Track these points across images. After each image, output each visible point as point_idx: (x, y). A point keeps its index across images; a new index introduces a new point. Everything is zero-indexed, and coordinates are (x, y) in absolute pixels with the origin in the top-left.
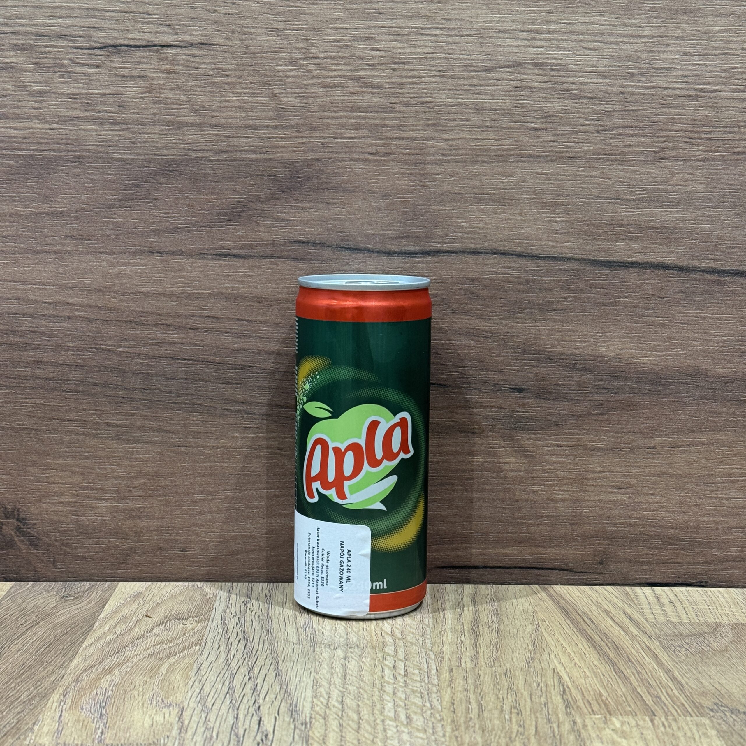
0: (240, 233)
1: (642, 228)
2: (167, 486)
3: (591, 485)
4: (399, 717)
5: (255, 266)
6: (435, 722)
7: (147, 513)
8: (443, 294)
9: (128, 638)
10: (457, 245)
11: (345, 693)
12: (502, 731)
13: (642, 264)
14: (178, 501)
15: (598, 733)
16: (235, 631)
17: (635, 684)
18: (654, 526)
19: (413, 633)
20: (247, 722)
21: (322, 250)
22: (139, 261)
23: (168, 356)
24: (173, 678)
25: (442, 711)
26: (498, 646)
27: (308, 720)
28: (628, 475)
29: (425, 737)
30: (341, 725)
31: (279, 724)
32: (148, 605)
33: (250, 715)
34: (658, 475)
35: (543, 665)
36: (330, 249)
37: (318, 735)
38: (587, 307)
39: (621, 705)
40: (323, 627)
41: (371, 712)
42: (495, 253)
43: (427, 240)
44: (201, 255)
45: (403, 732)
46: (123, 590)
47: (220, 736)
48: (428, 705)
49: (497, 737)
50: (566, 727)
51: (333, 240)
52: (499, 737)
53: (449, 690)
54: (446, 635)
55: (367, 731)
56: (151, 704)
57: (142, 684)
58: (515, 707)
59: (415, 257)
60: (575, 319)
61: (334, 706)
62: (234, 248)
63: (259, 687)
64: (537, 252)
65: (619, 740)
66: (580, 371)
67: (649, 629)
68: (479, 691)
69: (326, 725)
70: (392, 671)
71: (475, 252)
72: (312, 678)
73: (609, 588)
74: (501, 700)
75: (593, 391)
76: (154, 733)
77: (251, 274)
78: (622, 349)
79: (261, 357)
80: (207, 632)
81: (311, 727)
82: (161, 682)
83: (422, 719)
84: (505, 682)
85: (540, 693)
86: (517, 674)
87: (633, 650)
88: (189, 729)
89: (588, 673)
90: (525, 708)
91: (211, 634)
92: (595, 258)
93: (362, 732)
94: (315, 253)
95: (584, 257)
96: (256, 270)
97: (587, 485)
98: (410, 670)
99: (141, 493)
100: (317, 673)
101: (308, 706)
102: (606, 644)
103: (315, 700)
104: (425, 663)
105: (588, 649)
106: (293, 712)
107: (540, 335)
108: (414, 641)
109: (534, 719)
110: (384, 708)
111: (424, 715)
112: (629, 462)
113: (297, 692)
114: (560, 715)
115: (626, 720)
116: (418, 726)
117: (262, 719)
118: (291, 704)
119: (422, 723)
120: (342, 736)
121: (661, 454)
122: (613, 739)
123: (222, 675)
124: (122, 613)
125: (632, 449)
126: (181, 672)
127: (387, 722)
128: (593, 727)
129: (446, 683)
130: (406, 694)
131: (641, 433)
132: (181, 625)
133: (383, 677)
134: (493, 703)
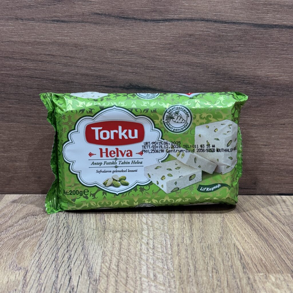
0: (65, 9)
1: (282, 6)
2: (30, 145)
3: (251, 144)
4: (149, 275)
5: (73, 27)
6: (170, 278)
7: (20, 159)
8: (174, 43)
9: (4, 227)
10: (182, 16)
11: (120, 260)
12: (208, 284)
13: (281, 26)
14: (36, 153)
15: (263, 285)
16: (63, 222)
17: (280, 253)
18: (283, 165)
19: (158, 223)
20: (63, 279)
21: (110, 18)
22: (10, 24)
23: (28, 76)
24: (25, 251)
25: (174, 271)
26: (203, 230)
27: (98, 278)
28: (270, 139)
29: (164, 289)
30: (116, 281)
31: (81, 281)
32: (18, 207)
33: (65, 275)
34: (286, 139)
35: (228, 242)
36: (114, 18)
37: (103, 288)
38: (251, 50)
39: (274, 266)
40: (110, 220)
41: (134, 272)
42: (202, 20)
43: (166, 13)
44: (44, 20)
45: (152, 285)
46: (7, 199)
47: (46, 289)
48: (166, 267)
49: (206, 289)
50: (244, 281)
51: (115, 13)
52: (207, 289)
53: (177, 257)
54: (175, 224)
55: (131, 285)
56: (10, 268)
57: (6, 255)
58: (215, 269)
59: (159, 22)
60: (244, 56)
61: (113, 269)
62: (61, 17)
63: (72, 256)
64: (225, 20)
65: (276, 290)
66: (246, 84)
67: (283, 220)
68: (194, 258)
69: (108, 281)
70: (146, 246)
71: (192, 20)
72: (102, 251)
73: (258, 196)
74: (207, 264)
75: (253, 94)
76: (8, 288)
77: (71, 31)
78: (268, 72)
79: (77, 77)
80: (48, 223)
81: (99, 283)
82: (18, 253)
83: (162, 277)
84: (208, 252)
85: (228, 259)
86: (214, 247)
87: (276, 232)
88: (29, 285)
89: (253, 246)
90: (221, 269)
91: (49, 224)
92: (256, 23)
93: (128, 286)
94: (105, 20)
95: (250, 22)
96: (74, 29)
97: (249, 144)
98: (156, 245)
99: (16, 148)
100: (105, 247)
101: (98, 268)
102: (261, 229)
103: (103, 264)
104: (164, 241)
105: (252, 232)
106: (90, 273)
107: (225, 65)
108: (158, 228)
109: (226, 276)
110: (141, 269)
111: (164, 274)
112: (271, 132)
113: (93, 259)
114: (240, 274)
115: (278, 276)
116: (160, 281)
117: (72, 277)
118: (89, 268)
119: (163, 279)
120: (116, 289)
121: (288, 128)
122: (272, 289)
123: (52, 249)
124: (3, 212)
125: (272, 125)
126: (30, 247)
127: (143, 279)
128: (260, 281)
129: (176, 253)
130: (154, 260)
131: (278, 116)
132: (34, 219)
133: (141, 249)
134: (203, 266)
